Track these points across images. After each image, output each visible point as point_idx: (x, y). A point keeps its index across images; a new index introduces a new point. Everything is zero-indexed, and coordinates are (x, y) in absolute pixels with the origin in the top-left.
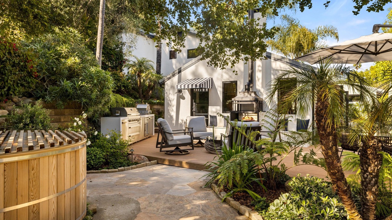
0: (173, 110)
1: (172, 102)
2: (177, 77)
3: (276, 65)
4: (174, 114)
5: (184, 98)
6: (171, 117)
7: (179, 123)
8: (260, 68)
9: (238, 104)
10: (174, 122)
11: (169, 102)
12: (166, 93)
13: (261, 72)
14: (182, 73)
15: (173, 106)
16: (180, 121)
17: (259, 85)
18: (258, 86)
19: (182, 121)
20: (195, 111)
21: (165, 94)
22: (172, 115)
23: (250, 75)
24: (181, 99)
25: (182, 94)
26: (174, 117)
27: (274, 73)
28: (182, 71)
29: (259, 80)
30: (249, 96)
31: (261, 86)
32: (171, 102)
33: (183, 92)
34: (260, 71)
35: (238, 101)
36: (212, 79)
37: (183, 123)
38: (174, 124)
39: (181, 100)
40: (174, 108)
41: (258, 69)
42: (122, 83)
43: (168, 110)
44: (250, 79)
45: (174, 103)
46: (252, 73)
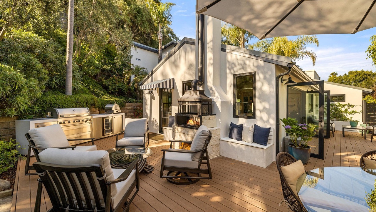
0: (148, 109)
2: (150, 79)
3: (231, 57)
4: (148, 112)
5: (154, 99)
6: (147, 114)
8: (212, 62)
9: (188, 106)
10: (149, 119)
12: (144, 93)
14: (154, 75)
15: (148, 105)
16: (152, 119)
18: (210, 83)
19: (154, 119)
20: (163, 110)
23: (200, 70)
24: (153, 100)
25: (153, 94)
26: (149, 115)
27: (230, 67)
28: (153, 73)
30: (195, 94)
31: (212, 82)
32: (146, 101)
34: (212, 65)
35: (188, 102)
36: (173, 79)
37: (154, 121)
40: (149, 107)
41: (210, 63)
42: (118, 86)
43: (145, 109)
44: (200, 74)
45: (148, 102)
46: (202, 68)
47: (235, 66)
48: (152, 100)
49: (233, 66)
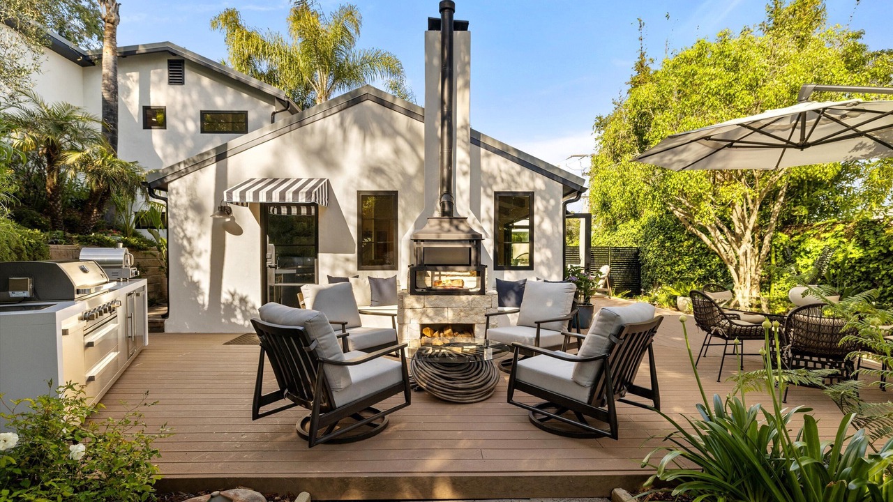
0: (197, 267)
1: (195, 243)
2: (211, 171)
4: (202, 277)
5: (238, 231)
6: (195, 286)
7: (223, 300)
10: (204, 299)
11: (185, 243)
12: (173, 216)
13: (468, 177)
14: (232, 161)
15: (200, 255)
16: (225, 297)
17: (462, 206)
18: (462, 209)
19: (233, 295)
20: (273, 265)
21: (170, 220)
22: (195, 279)
23: (446, 180)
24: (228, 234)
25: (233, 218)
26: (205, 286)
28: (229, 154)
29: (461, 194)
31: (466, 207)
32: (190, 243)
33: (234, 214)
34: (465, 174)
36: (328, 183)
37: (237, 302)
38: (204, 305)
39: (229, 236)
40: (205, 261)
41: (461, 170)
43: (182, 268)
44: (445, 188)
45: (204, 244)
47: (495, 182)
48: (224, 235)
49: (491, 181)
